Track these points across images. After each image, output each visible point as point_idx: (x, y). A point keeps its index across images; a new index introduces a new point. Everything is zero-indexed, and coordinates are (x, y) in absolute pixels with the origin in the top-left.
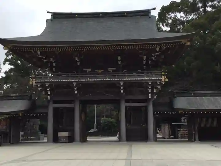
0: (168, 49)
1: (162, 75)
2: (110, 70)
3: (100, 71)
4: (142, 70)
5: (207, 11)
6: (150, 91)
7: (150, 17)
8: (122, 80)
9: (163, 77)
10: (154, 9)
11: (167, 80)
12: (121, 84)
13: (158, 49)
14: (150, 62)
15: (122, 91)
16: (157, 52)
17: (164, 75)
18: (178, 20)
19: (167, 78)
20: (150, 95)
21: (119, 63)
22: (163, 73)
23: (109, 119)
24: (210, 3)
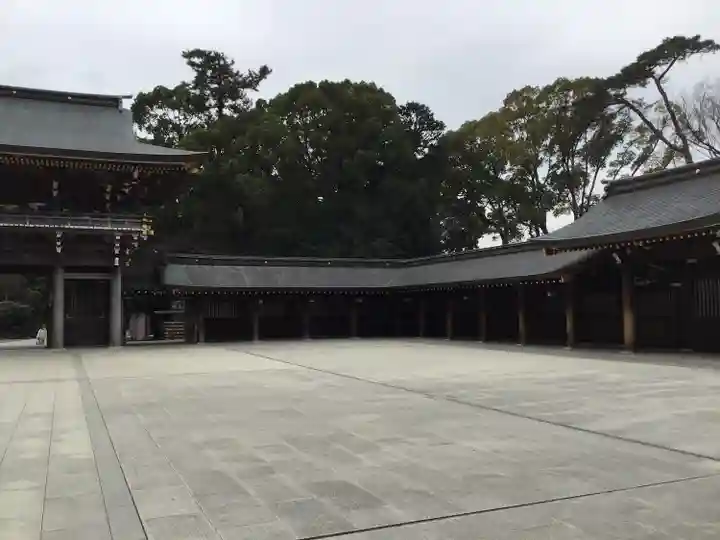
0: (155, 176)
1: (142, 223)
2: (35, 205)
3: (11, 207)
4: (104, 210)
5: (226, 115)
6: (117, 252)
7: (121, 112)
8: (59, 229)
9: (145, 226)
10: (130, 97)
11: (152, 232)
12: (58, 236)
13: (136, 175)
14: (119, 197)
15: (59, 250)
16: (135, 180)
17: (147, 224)
18: (170, 122)
19: (152, 229)
20: (117, 259)
21: (55, 193)
22: (144, 220)
23: (17, 305)
24: (230, 102)
